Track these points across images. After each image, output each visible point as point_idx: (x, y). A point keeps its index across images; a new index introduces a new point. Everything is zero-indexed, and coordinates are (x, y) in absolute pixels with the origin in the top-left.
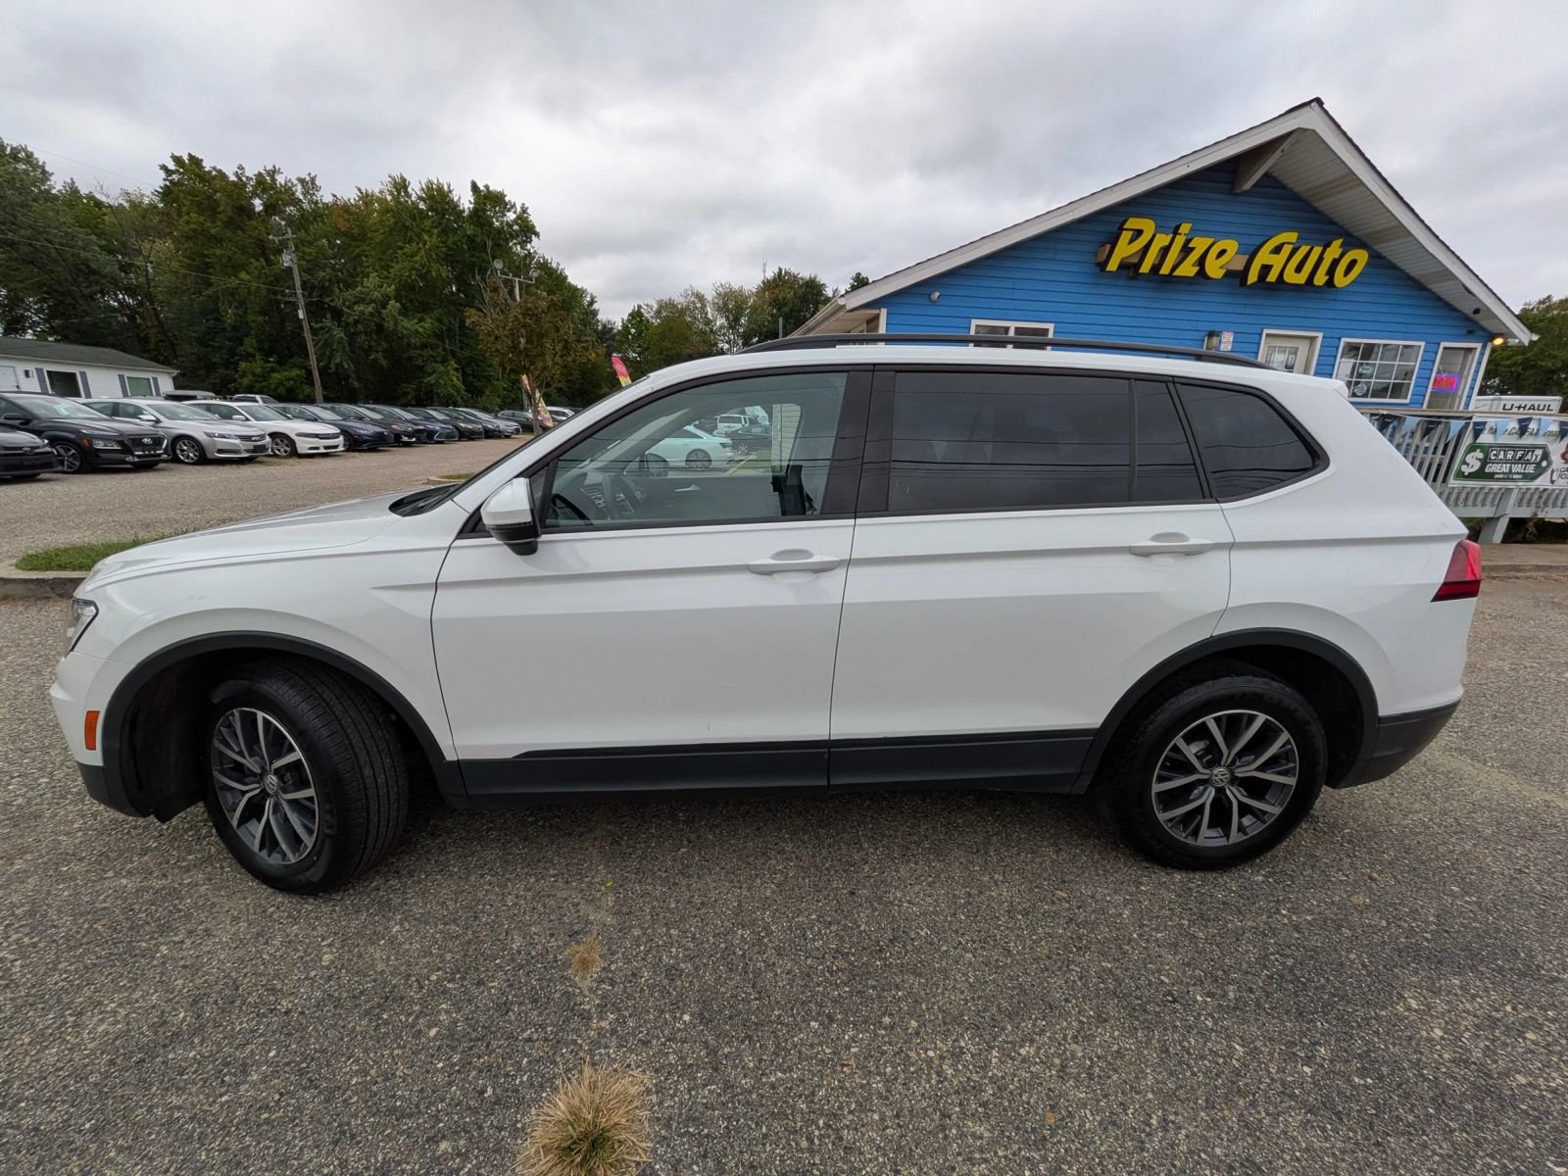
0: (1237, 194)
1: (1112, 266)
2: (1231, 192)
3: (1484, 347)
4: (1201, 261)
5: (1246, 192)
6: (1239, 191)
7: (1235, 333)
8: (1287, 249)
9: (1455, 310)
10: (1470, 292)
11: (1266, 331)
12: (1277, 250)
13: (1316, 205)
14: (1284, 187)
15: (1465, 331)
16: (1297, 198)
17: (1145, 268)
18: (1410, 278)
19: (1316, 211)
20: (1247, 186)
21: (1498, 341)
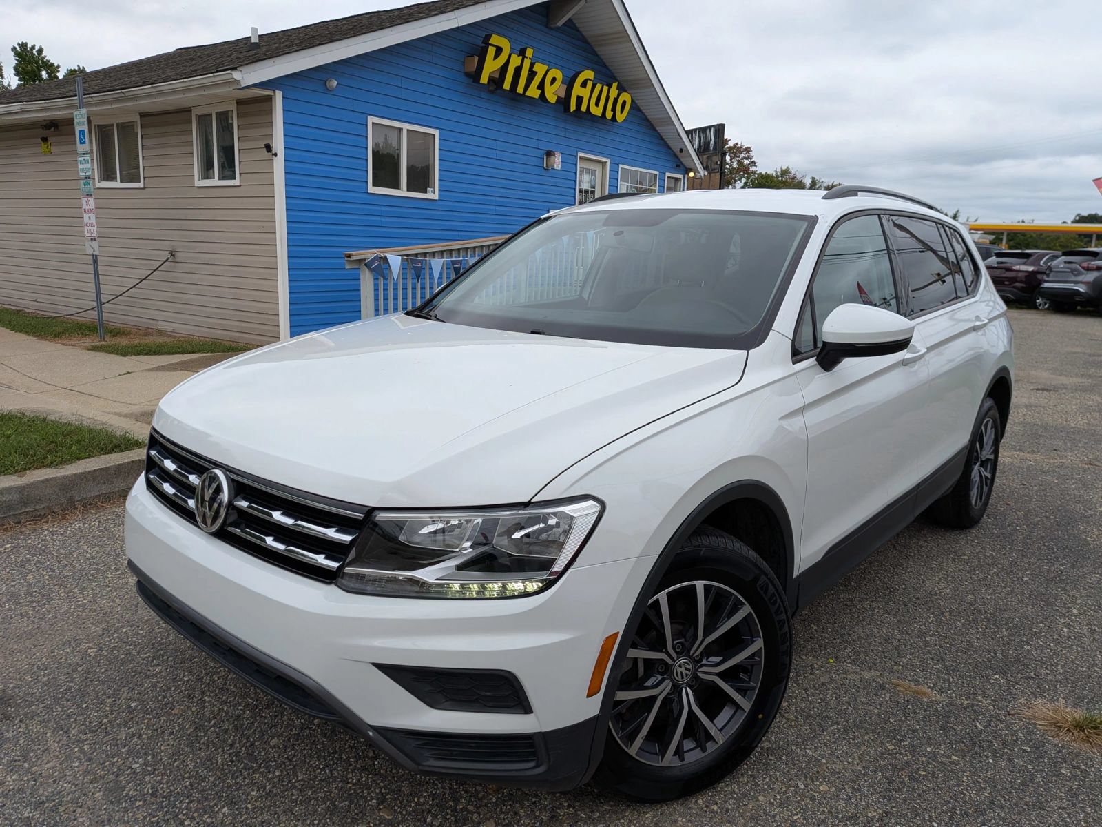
0: (552, 29)
1: (484, 79)
2: (547, 26)
3: (684, 177)
4: (541, 86)
5: (558, 28)
6: (552, 26)
7: (562, 153)
8: (590, 84)
9: (669, 147)
10: (680, 136)
11: (580, 154)
12: (584, 85)
13: (596, 49)
14: (577, 30)
15: (675, 165)
16: (584, 40)
17: (507, 85)
18: (647, 120)
19: (595, 54)
20: (560, 24)
21: (692, 175)
